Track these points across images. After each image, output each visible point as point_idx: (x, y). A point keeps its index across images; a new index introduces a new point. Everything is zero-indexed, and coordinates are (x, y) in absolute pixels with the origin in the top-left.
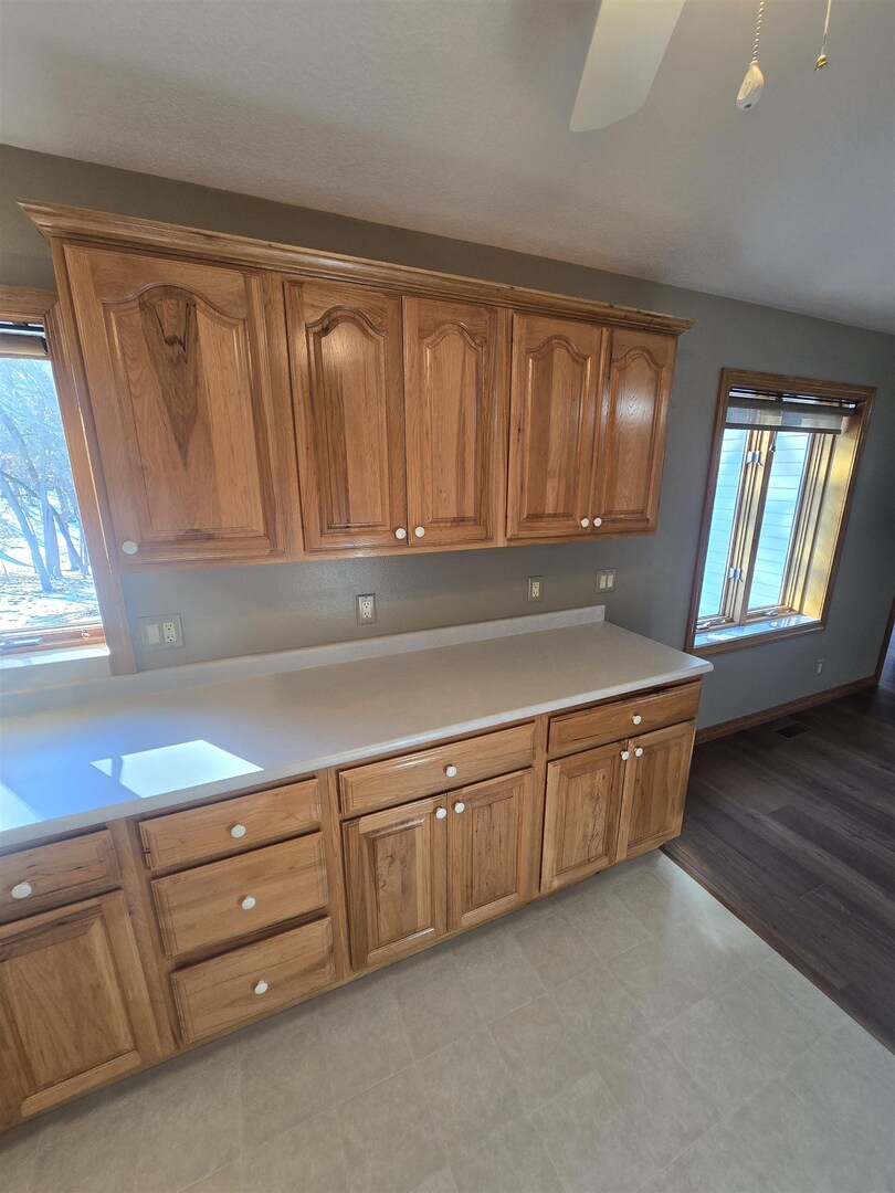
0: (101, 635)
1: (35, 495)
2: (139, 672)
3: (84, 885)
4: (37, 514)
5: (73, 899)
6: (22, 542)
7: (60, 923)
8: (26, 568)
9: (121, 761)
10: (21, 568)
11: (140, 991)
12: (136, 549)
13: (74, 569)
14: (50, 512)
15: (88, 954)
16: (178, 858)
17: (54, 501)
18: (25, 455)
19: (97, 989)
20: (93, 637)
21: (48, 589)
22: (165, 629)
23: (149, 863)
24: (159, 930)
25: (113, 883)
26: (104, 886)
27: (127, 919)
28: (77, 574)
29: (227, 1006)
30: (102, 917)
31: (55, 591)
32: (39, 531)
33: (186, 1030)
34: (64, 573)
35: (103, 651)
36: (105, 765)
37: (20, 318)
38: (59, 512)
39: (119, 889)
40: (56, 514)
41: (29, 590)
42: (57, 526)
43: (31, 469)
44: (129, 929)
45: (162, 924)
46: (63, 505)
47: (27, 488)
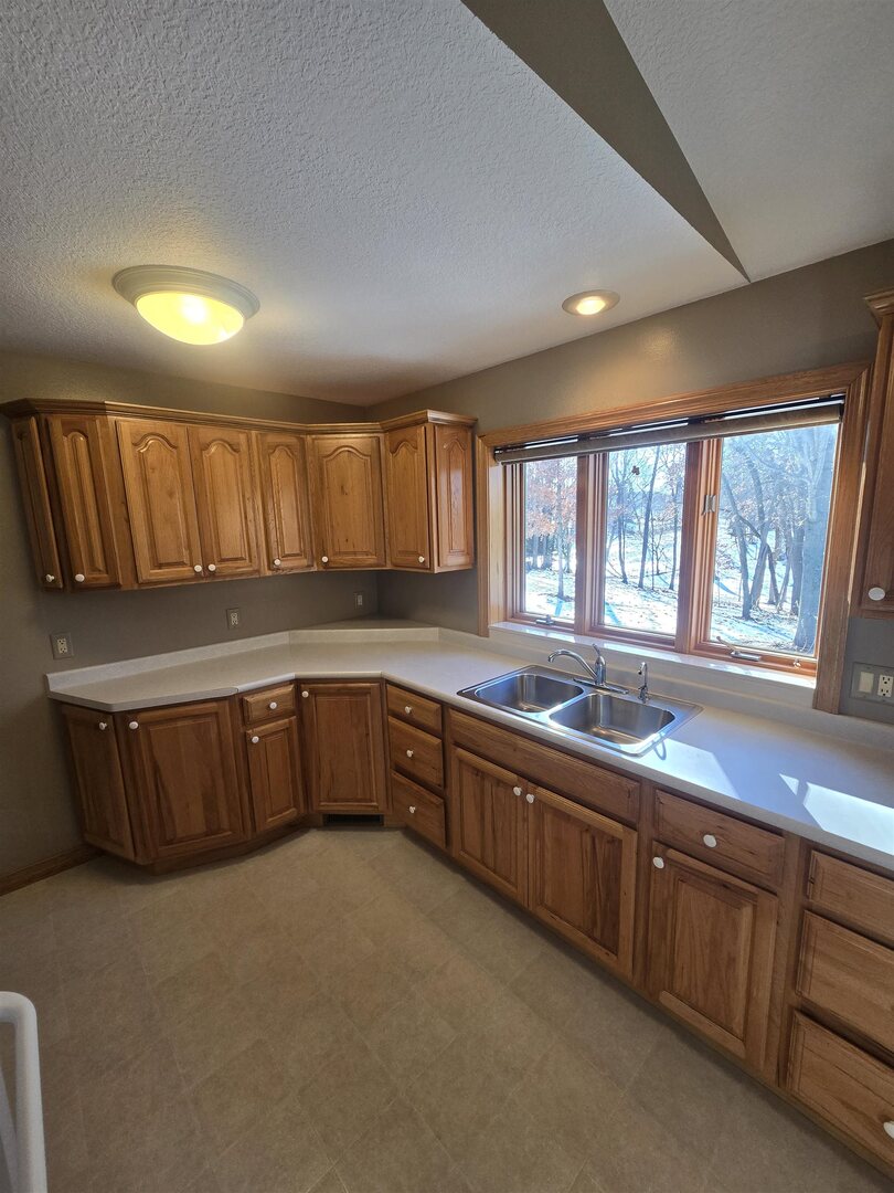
0: (815, 669)
1: (758, 536)
2: (840, 713)
3: (750, 869)
4: (754, 552)
5: (739, 875)
6: (737, 574)
7: (725, 885)
8: (732, 596)
9: (807, 788)
10: (729, 595)
11: (763, 995)
12: (882, 596)
13: (771, 602)
14: (765, 550)
15: (735, 926)
16: (839, 909)
17: (771, 540)
18: (760, 500)
19: (732, 961)
20: (805, 668)
21: (746, 616)
22: (881, 682)
23: (809, 892)
24: (797, 960)
25: (773, 887)
26: (765, 883)
27: (774, 925)
28: (772, 609)
29: (843, 1103)
30: (755, 907)
31: (752, 619)
32: (752, 566)
33: (792, 1076)
34: (760, 605)
35: (810, 683)
36: (792, 783)
37: (825, 392)
38: (773, 550)
39: (775, 894)
40: (769, 550)
41: (731, 615)
42: (767, 562)
43: (761, 511)
44: (772, 936)
45: (802, 958)
46: (777, 545)
47: (752, 528)
